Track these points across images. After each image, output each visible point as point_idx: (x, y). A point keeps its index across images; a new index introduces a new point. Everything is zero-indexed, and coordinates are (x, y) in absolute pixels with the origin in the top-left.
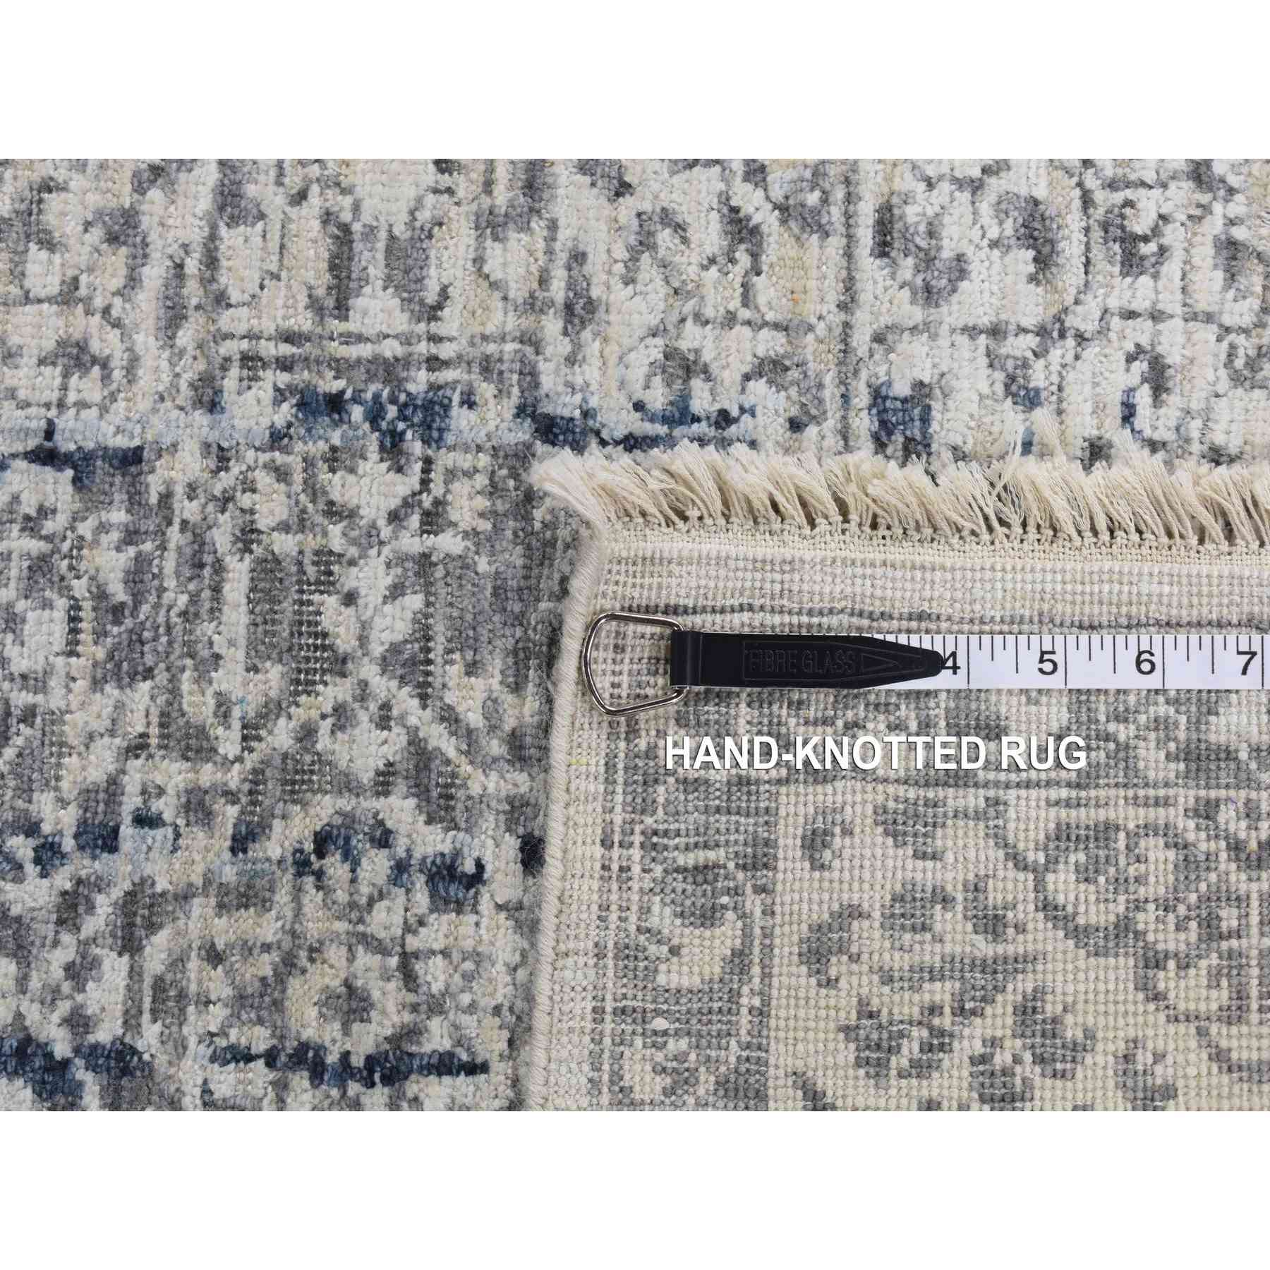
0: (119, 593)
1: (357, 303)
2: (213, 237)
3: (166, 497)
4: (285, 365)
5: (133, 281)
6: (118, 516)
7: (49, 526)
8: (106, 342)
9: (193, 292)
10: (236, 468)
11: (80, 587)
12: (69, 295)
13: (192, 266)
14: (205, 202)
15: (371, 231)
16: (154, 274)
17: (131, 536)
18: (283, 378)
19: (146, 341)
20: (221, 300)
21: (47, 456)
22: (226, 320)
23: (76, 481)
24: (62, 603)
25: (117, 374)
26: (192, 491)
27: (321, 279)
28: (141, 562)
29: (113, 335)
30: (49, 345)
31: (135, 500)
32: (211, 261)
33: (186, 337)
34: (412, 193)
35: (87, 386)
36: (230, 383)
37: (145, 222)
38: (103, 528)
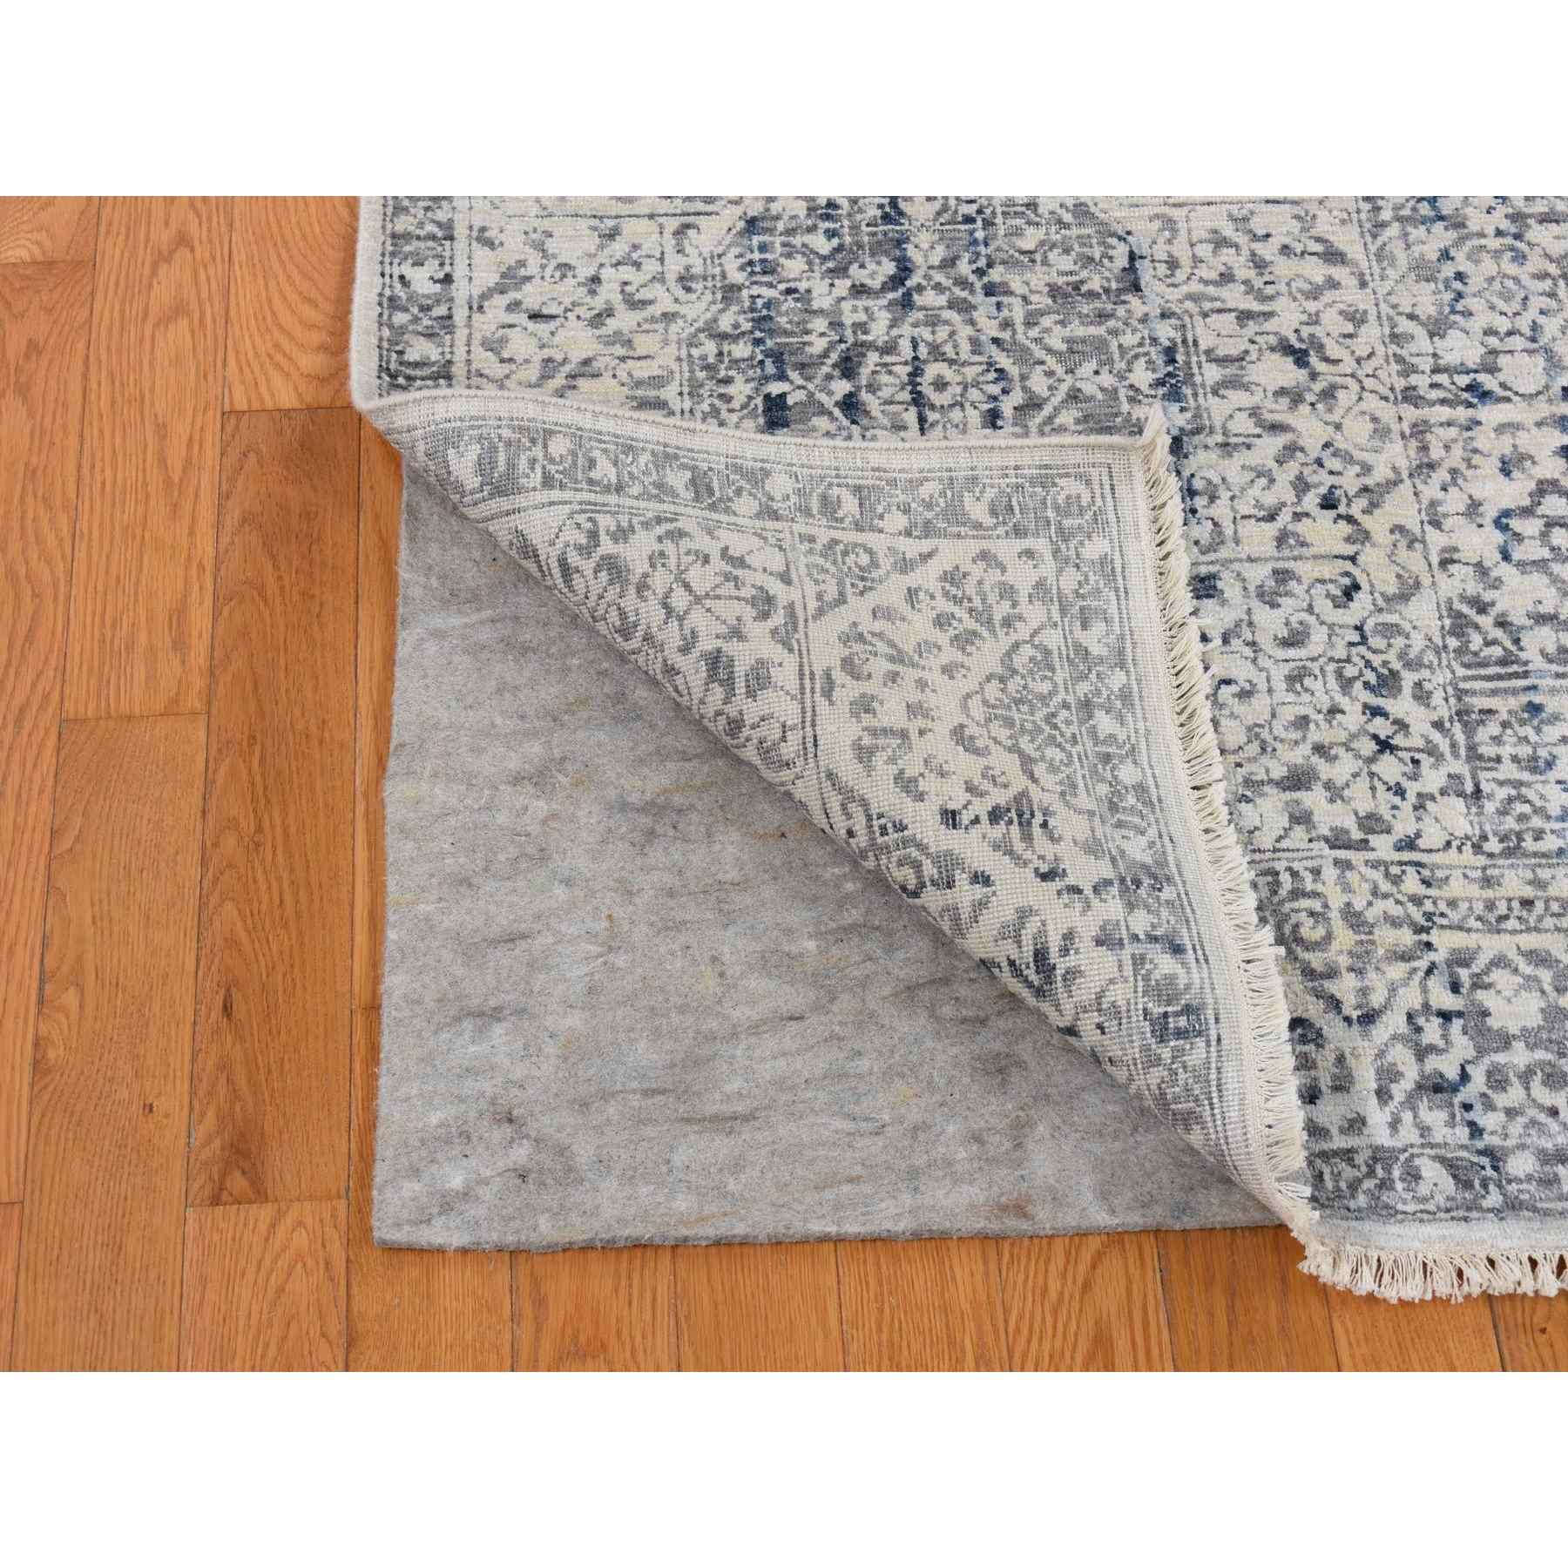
0: (1084, 288)
1: (1214, 366)
2: (1230, 310)
3: (1124, 302)
4: (1184, 341)
5: (1206, 283)
6: (1114, 285)
7: (1105, 261)
8: (1180, 275)
9: (1207, 306)
10: (1140, 326)
11: (1084, 274)
12: (1197, 261)
13: (1218, 305)
14: (1242, 306)
15: (1242, 368)
16: (1211, 290)
17: (1107, 291)
18: (1179, 341)
19: (1185, 289)
20: (1205, 315)
21: (1132, 257)
22: (1198, 319)
23: (1124, 269)
24: (1077, 268)
25: (1169, 281)
26: (1129, 311)
27: (1220, 353)
28: (1098, 296)
29: (1184, 277)
30: (1176, 254)
31: (1120, 291)
32: (1220, 311)
33: (1189, 305)
34: (1263, 382)
35: (1162, 269)
36: (1173, 321)
37: (1231, 285)
38: (1108, 280)
